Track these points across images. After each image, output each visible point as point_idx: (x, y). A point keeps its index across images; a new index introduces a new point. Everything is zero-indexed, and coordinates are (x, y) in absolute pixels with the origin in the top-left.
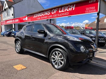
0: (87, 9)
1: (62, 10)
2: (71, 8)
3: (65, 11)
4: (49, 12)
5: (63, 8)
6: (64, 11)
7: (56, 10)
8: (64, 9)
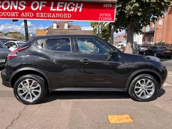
0: (101, 15)
1: (58, 8)
2: (75, 7)
3: (64, 10)
4: (23, 3)
5: (60, 5)
6: (61, 10)
7: (43, 4)
8: (62, 6)
